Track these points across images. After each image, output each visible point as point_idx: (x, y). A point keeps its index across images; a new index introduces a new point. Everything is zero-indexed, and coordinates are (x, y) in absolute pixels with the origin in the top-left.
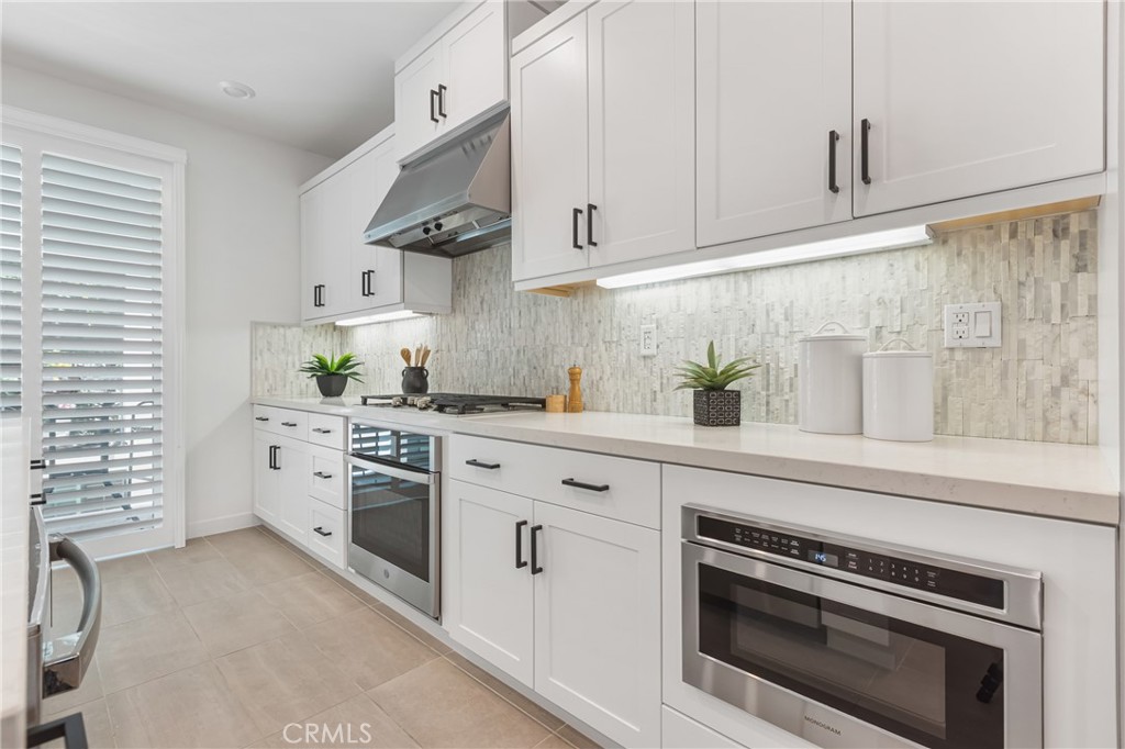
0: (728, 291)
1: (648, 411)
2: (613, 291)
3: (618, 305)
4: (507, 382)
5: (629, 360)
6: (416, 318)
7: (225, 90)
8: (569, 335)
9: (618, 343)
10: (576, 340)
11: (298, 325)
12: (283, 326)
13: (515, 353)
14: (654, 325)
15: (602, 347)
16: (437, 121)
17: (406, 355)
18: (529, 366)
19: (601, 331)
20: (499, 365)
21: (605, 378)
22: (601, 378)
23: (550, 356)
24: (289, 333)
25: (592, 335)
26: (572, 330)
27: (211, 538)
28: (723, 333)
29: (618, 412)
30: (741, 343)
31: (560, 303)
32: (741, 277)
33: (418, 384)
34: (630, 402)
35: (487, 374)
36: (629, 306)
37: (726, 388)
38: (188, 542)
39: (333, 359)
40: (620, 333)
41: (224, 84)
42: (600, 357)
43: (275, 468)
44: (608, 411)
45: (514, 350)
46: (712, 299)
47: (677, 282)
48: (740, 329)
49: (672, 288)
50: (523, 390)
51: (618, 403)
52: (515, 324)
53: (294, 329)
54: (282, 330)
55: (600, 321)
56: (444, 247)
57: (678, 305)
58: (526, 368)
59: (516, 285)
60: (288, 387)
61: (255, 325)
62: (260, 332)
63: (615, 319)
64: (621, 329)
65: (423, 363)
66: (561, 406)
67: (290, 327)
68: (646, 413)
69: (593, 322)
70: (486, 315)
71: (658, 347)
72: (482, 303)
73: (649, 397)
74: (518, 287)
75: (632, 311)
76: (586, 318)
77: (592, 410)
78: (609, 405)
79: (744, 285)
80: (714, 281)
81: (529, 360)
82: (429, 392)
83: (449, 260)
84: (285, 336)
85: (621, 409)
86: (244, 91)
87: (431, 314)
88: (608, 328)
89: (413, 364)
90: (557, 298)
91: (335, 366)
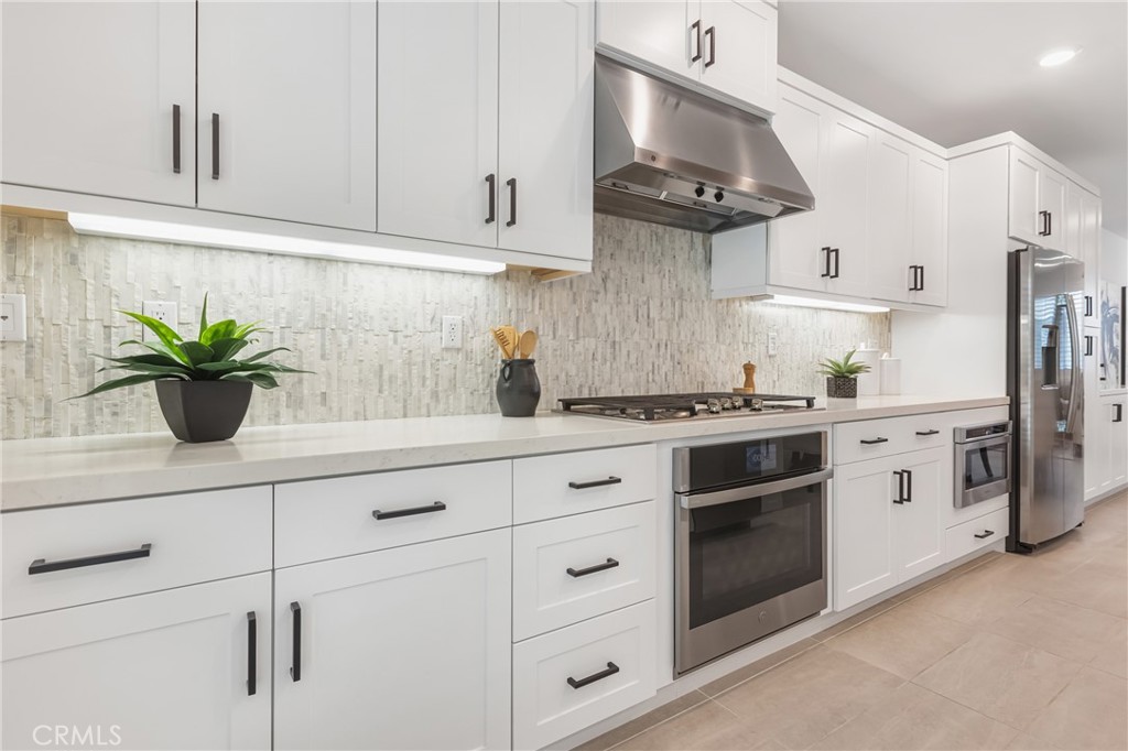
4: (644, 378)
5: (760, 358)
8: (714, 332)
9: (753, 345)
10: (721, 340)
13: (654, 346)
14: (776, 334)
15: (742, 347)
19: (741, 333)
23: (696, 352)
25: (734, 336)
26: (717, 330)
37: (848, 377)
40: (754, 336)
42: (740, 355)
45: (654, 344)
47: (788, 307)
49: (784, 310)
50: (664, 386)
55: (740, 326)
58: (668, 363)
63: (751, 326)
64: (755, 334)
69: (734, 325)
71: (777, 349)
72: (604, 280)
73: (771, 385)
75: (762, 320)
76: (729, 321)
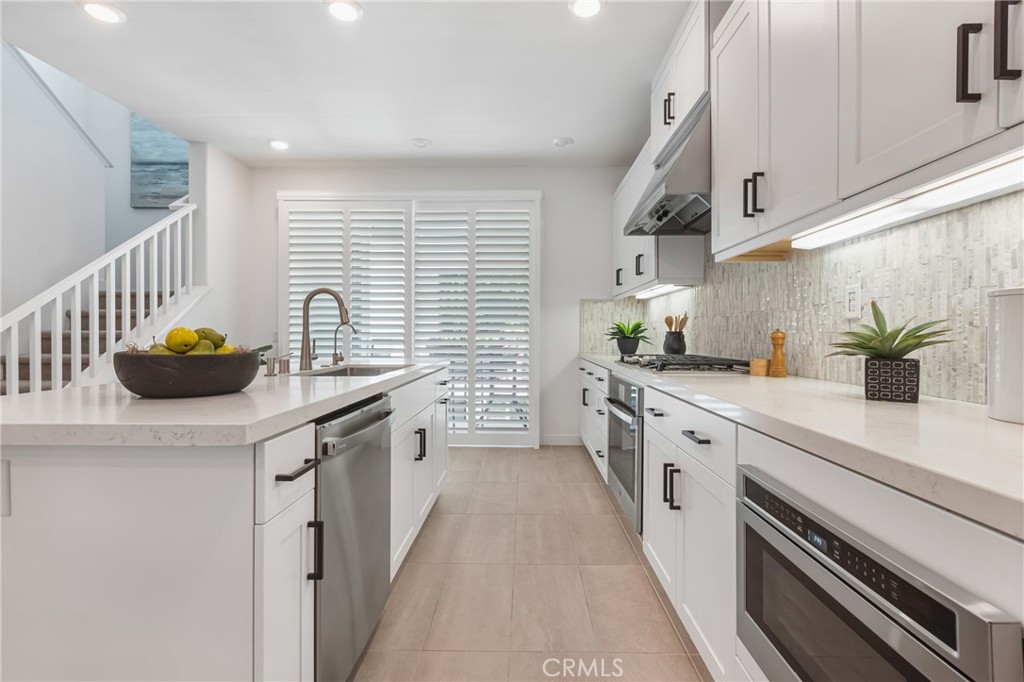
0: (939, 236)
1: (853, 381)
2: (821, 250)
3: (826, 265)
4: (739, 347)
5: (835, 324)
6: (679, 290)
7: (556, 144)
8: (786, 299)
9: (826, 306)
10: (791, 304)
11: (611, 300)
12: (601, 301)
13: (745, 318)
14: (859, 284)
15: (812, 311)
16: (669, 124)
17: (669, 321)
18: (755, 331)
19: (811, 295)
20: (735, 331)
21: (815, 343)
22: (811, 344)
23: (771, 322)
24: (606, 306)
25: (804, 298)
26: (788, 295)
27: (556, 447)
28: (933, 290)
29: (826, 380)
30: (954, 301)
31: (778, 267)
32: (955, 216)
33: (676, 346)
34: (836, 369)
35: (727, 338)
36: (836, 264)
37: (905, 357)
38: (541, 447)
39: (628, 324)
40: (827, 295)
41: (555, 141)
42: (810, 321)
43: (585, 404)
44: (817, 378)
45: (745, 315)
46: (920, 248)
47: (883, 231)
48: (954, 283)
51: (825, 370)
52: (745, 291)
53: (609, 304)
54: (600, 304)
55: (810, 284)
56: (692, 226)
57: (884, 260)
58: (753, 333)
59: (716, 256)
60: (604, 348)
61: (583, 302)
62: (586, 307)
63: (823, 281)
64: (828, 290)
65: (681, 329)
66: (763, 370)
67: (605, 301)
68: (851, 383)
70: (726, 283)
71: (862, 309)
73: (853, 364)
74: (718, 259)
75: (839, 270)
76: (798, 282)
77: (803, 376)
78: (817, 372)
79: (958, 226)
80: (923, 226)
81: (755, 326)
82: (687, 353)
83: (703, 237)
84: (602, 308)
85: (828, 377)
86: (567, 141)
87: (692, 286)
88: (817, 290)
89: (673, 330)
90: (777, 263)
91: (630, 331)
